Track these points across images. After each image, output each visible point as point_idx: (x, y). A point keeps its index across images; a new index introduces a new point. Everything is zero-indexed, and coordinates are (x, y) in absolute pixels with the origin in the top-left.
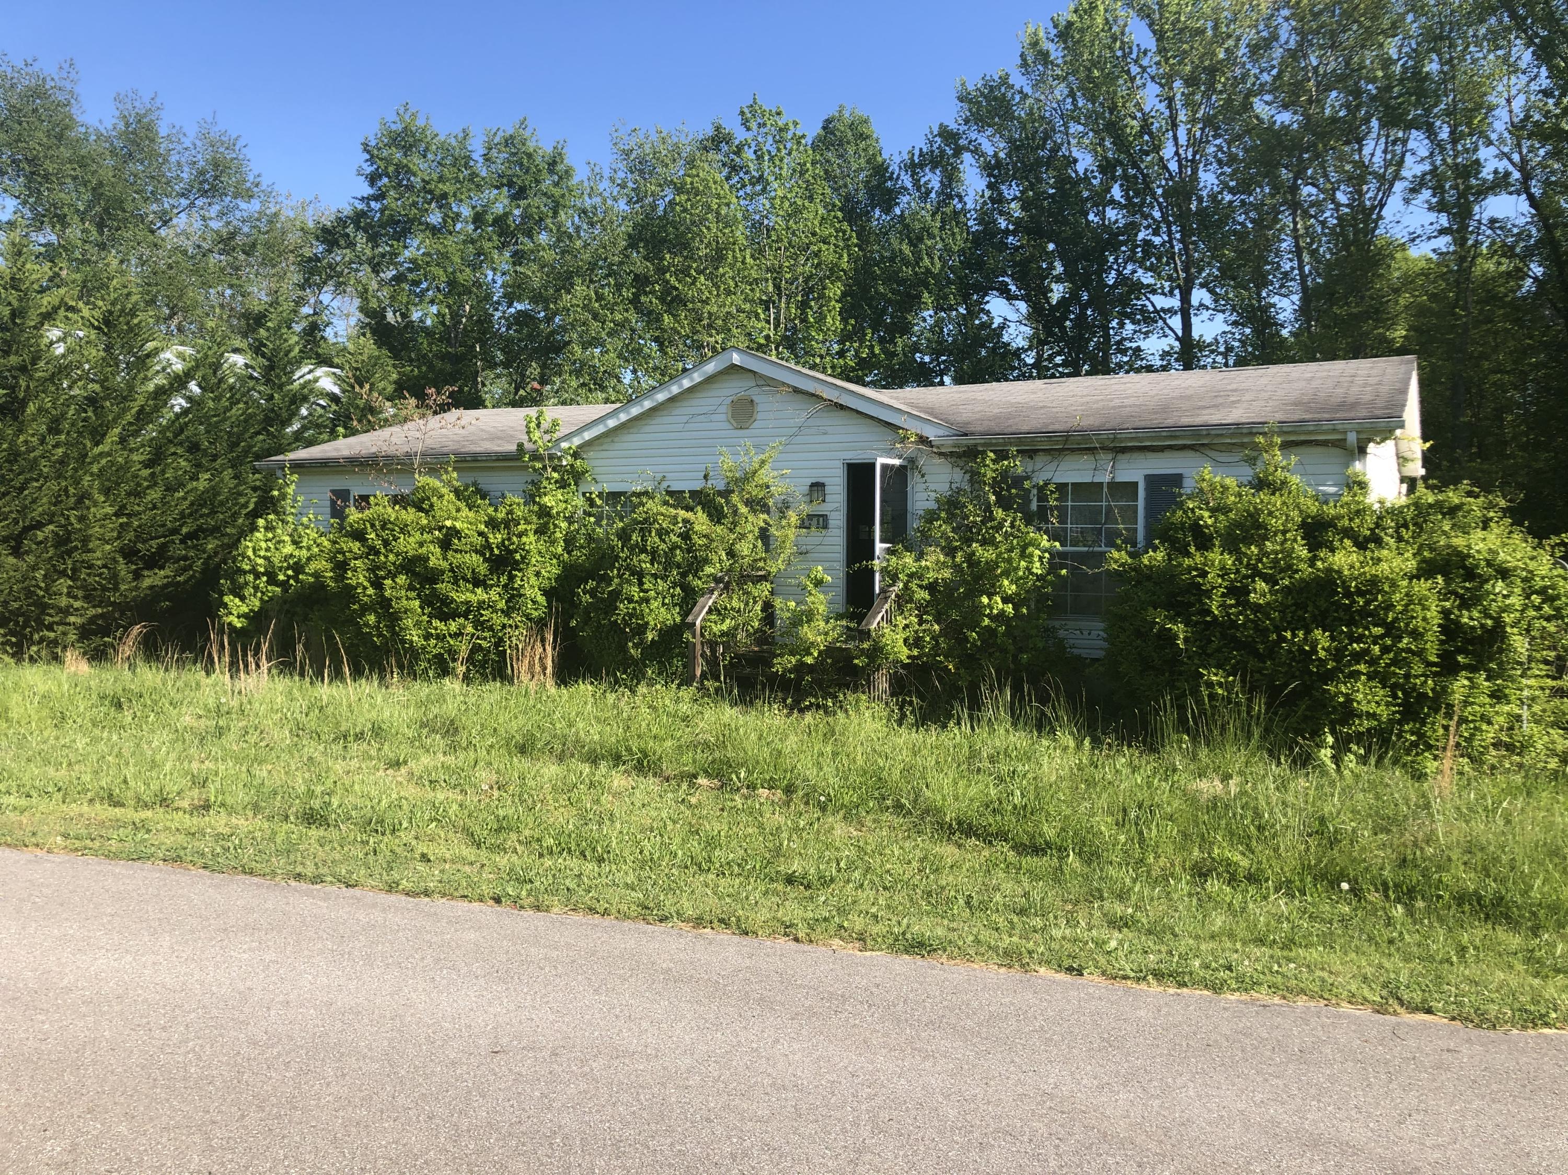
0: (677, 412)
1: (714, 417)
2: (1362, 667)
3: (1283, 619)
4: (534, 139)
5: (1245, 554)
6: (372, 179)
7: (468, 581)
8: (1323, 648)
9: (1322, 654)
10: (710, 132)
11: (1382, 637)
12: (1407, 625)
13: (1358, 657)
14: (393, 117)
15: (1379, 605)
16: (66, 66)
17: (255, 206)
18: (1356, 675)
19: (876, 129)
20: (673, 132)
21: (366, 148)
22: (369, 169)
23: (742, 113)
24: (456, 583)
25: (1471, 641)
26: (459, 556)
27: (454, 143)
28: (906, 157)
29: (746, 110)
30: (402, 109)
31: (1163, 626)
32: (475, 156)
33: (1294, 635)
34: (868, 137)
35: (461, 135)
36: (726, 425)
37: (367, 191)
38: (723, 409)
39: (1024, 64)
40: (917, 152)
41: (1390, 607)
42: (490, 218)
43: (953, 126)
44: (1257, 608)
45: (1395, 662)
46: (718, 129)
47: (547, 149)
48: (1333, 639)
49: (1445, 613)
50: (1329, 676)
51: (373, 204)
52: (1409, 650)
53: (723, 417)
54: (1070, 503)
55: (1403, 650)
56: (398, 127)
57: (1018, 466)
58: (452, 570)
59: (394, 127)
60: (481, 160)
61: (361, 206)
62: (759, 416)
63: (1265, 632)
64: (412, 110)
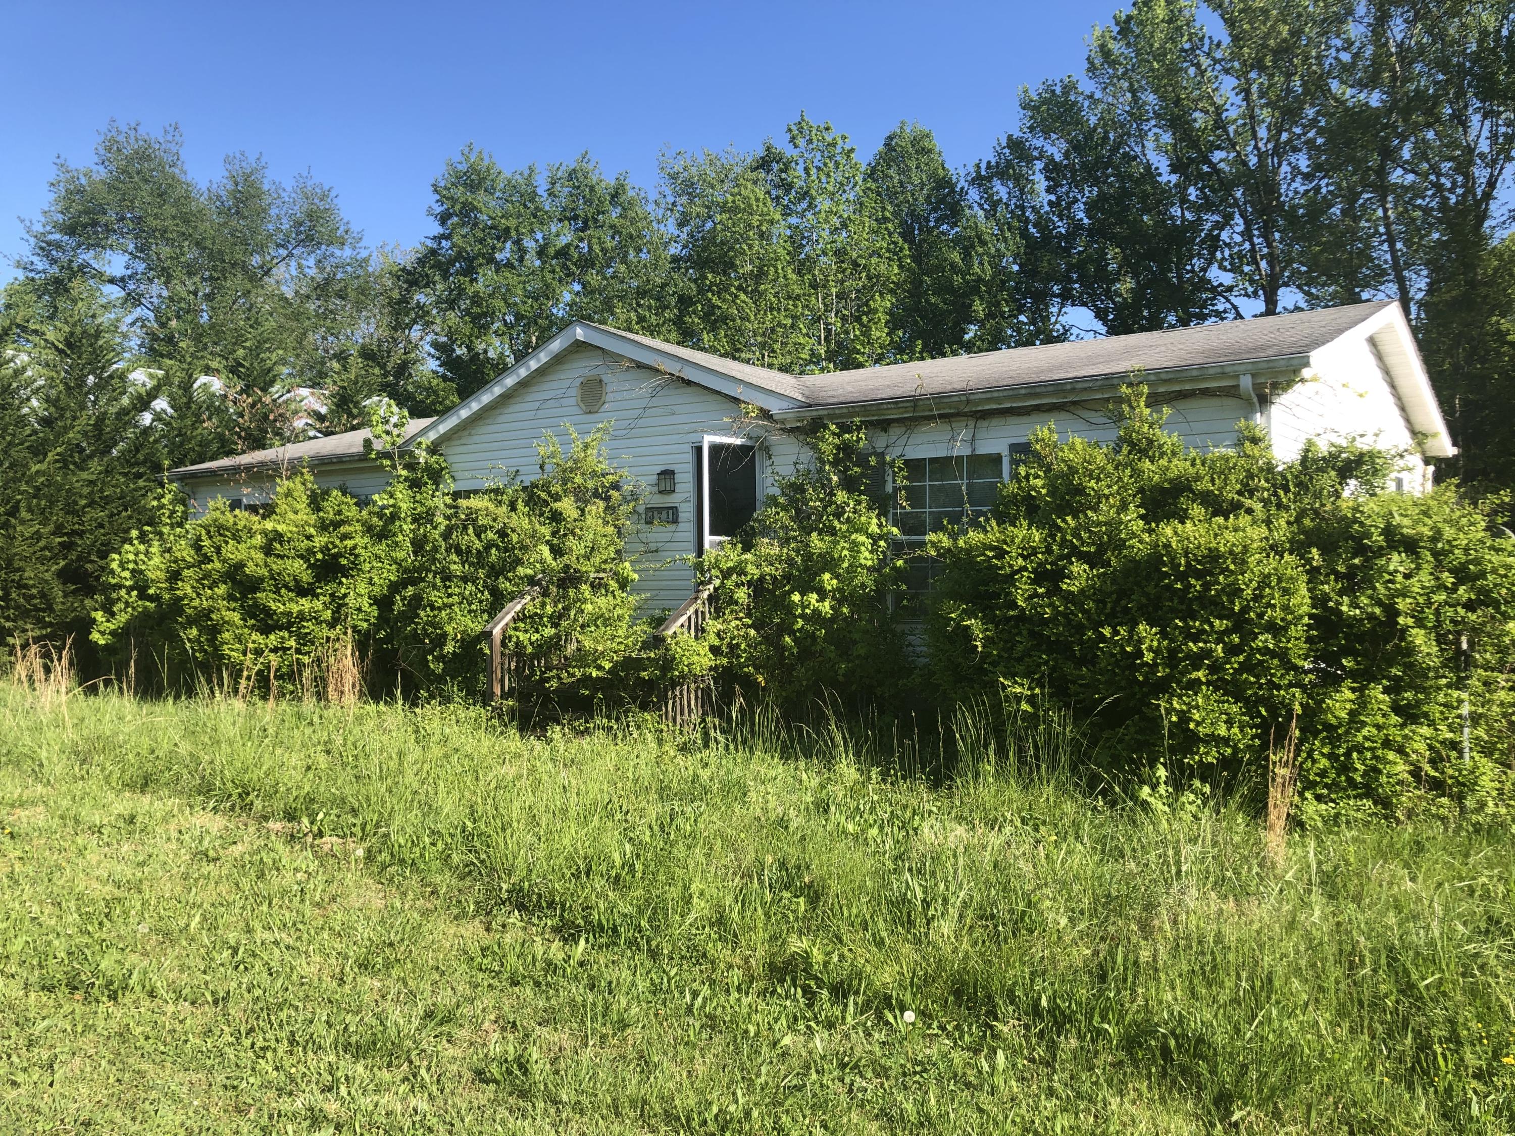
0: (528, 399)
1: (565, 402)
2: (1201, 674)
3: (1100, 611)
4: (597, 172)
5: (1059, 529)
6: (443, 219)
7: (290, 590)
8: (1150, 649)
9: (1148, 657)
10: (761, 152)
11: (1227, 632)
12: (1261, 616)
13: (1196, 661)
14: (459, 158)
15: (1223, 589)
16: (171, 130)
17: (347, 252)
18: (1195, 685)
19: (937, 143)
20: (722, 154)
21: (436, 189)
22: (438, 209)
23: (790, 130)
24: (277, 592)
25: (1361, 638)
26: (280, 562)
27: (520, 180)
28: (972, 170)
29: (793, 128)
30: (467, 149)
31: (958, 624)
32: (540, 191)
33: (1116, 632)
34: (930, 151)
35: (526, 173)
36: (576, 410)
37: (437, 230)
38: (574, 392)
39: (1092, 68)
40: (983, 166)
41: (1236, 592)
42: (552, 251)
43: (1017, 134)
44: (1068, 597)
45: (1245, 667)
46: (768, 149)
47: (610, 181)
48: (1164, 634)
49: (1319, 601)
50: (1162, 687)
51: (444, 243)
52: (1265, 651)
53: (573, 401)
54: (928, 483)
55: (1259, 650)
56: (463, 168)
57: (861, 439)
58: (272, 578)
59: (460, 167)
60: (546, 195)
61: (430, 244)
62: (610, 397)
63: (1080, 629)
64: (476, 150)
